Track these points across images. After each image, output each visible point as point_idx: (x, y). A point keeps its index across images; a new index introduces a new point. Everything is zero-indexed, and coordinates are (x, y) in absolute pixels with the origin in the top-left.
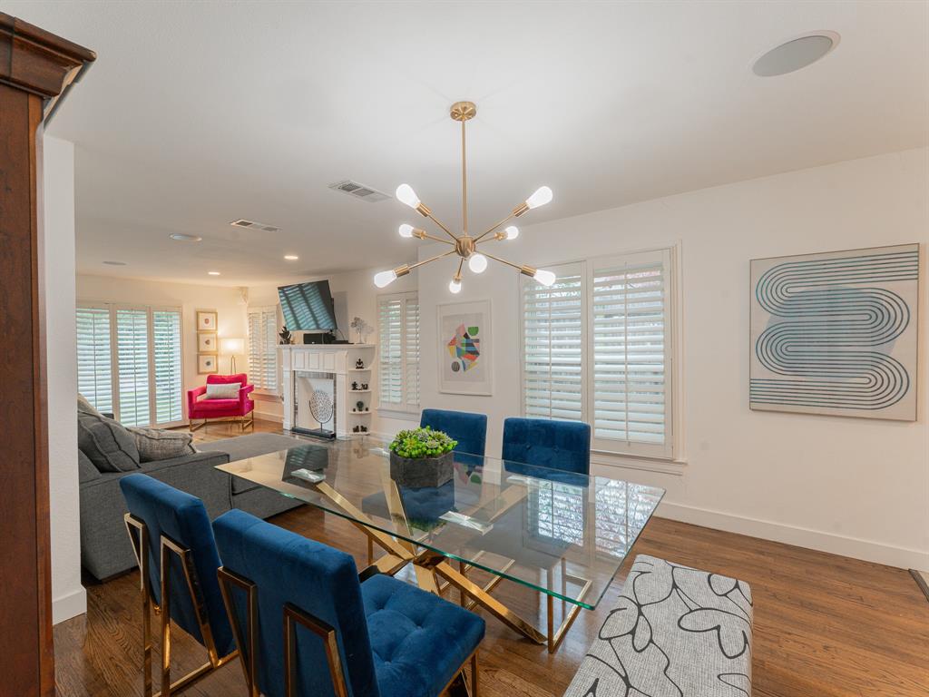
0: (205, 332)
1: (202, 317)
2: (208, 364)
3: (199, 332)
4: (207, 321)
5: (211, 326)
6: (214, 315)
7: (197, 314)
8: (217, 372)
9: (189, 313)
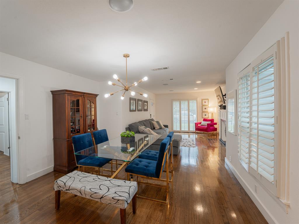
0: (204, 105)
1: (204, 101)
2: (205, 115)
3: (203, 105)
4: (205, 102)
5: (206, 104)
6: (208, 100)
7: (202, 100)
8: (208, 118)
9: (199, 100)
